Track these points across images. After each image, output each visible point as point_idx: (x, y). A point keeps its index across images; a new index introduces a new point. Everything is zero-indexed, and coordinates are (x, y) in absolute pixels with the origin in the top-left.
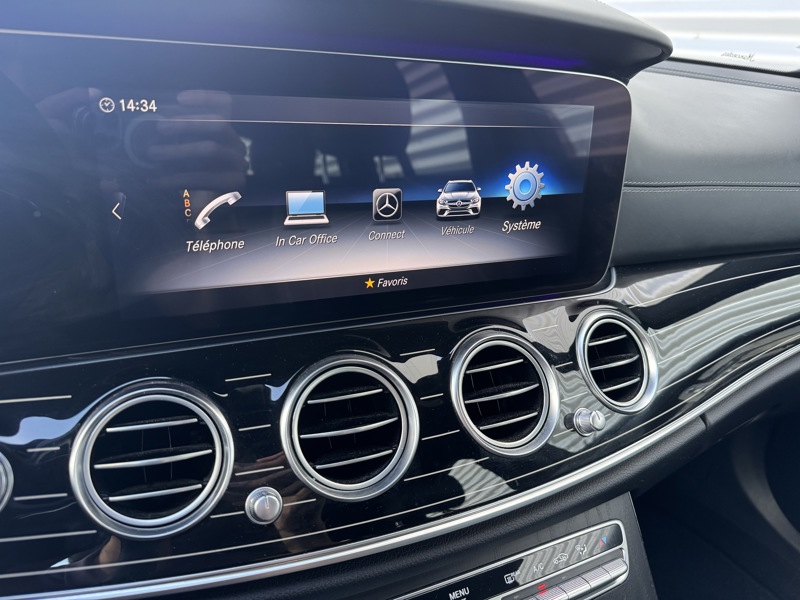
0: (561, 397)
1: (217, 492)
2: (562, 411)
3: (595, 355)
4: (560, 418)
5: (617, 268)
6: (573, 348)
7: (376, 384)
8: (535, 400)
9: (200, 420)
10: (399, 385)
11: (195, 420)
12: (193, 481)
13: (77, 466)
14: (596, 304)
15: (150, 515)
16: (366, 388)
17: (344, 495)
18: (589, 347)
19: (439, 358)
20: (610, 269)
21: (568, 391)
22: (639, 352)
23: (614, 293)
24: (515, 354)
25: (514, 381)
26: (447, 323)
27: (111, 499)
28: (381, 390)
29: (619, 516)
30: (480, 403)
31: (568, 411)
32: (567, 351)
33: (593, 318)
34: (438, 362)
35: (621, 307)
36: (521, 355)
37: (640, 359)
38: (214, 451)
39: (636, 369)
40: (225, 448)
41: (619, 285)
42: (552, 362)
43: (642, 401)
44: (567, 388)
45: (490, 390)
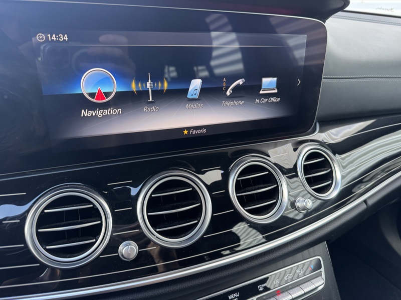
0: (289, 192)
1: (103, 244)
2: (289, 199)
3: (307, 169)
4: (288, 203)
5: (320, 122)
6: (295, 166)
7: (189, 186)
8: (274, 193)
9: (94, 206)
10: (201, 186)
11: (92, 206)
12: (91, 238)
13: (29, 230)
14: (308, 142)
15: (68, 256)
16: (183, 188)
17: (171, 244)
18: (304, 165)
19: (222, 172)
20: (315, 124)
21: (292, 189)
22: (331, 167)
23: (318, 136)
24: (264, 169)
25: (264, 184)
26: (227, 152)
27: (47, 247)
28: (191, 189)
29: (320, 255)
30: (245, 195)
31: (293, 199)
32: (292, 167)
33: (306, 149)
34: (222, 174)
35: (322, 144)
36: (267, 170)
37: (331, 171)
38: (102, 222)
39: (330, 176)
40: (108, 220)
41: (321, 131)
42: (284, 173)
43: (333, 194)
44: (292, 187)
45: (250, 188)
